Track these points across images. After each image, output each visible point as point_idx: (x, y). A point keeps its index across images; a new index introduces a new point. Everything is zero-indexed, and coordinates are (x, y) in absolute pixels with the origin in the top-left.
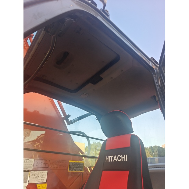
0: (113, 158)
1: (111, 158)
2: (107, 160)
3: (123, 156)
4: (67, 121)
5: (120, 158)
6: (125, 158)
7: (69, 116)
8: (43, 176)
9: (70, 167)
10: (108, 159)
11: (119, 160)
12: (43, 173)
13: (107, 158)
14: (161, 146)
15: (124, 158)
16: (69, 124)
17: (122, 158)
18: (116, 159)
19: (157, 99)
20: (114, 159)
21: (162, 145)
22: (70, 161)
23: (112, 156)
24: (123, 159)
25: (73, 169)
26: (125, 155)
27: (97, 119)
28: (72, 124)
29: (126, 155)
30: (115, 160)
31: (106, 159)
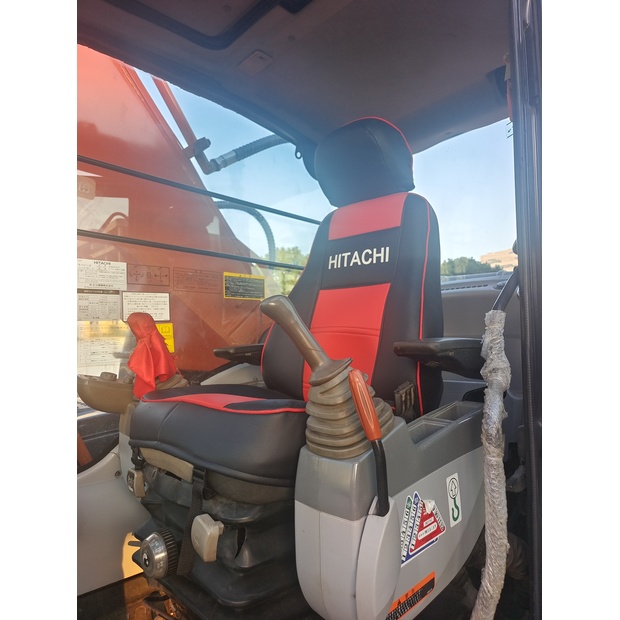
0: (350, 258)
1: (343, 258)
2: (333, 264)
3: (379, 252)
4: (201, 159)
5: (368, 257)
6: (384, 255)
7: (205, 143)
8: (160, 307)
9: (227, 288)
10: (335, 262)
11: (366, 260)
12: (157, 299)
13: (333, 259)
14: (478, 259)
15: (382, 255)
16: (207, 171)
17: (375, 255)
18: (358, 260)
19: (507, 76)
20: (353, 261)
21: (482, 257)
22: (226, 274)
23: (346, 255)
24: (378, 258)
25: (235, 294)
26: (383, 249)
27: (299, 155)
28: (218, 169)
29: (388, 249)
30: (356, 263)
31: (331, 262)
